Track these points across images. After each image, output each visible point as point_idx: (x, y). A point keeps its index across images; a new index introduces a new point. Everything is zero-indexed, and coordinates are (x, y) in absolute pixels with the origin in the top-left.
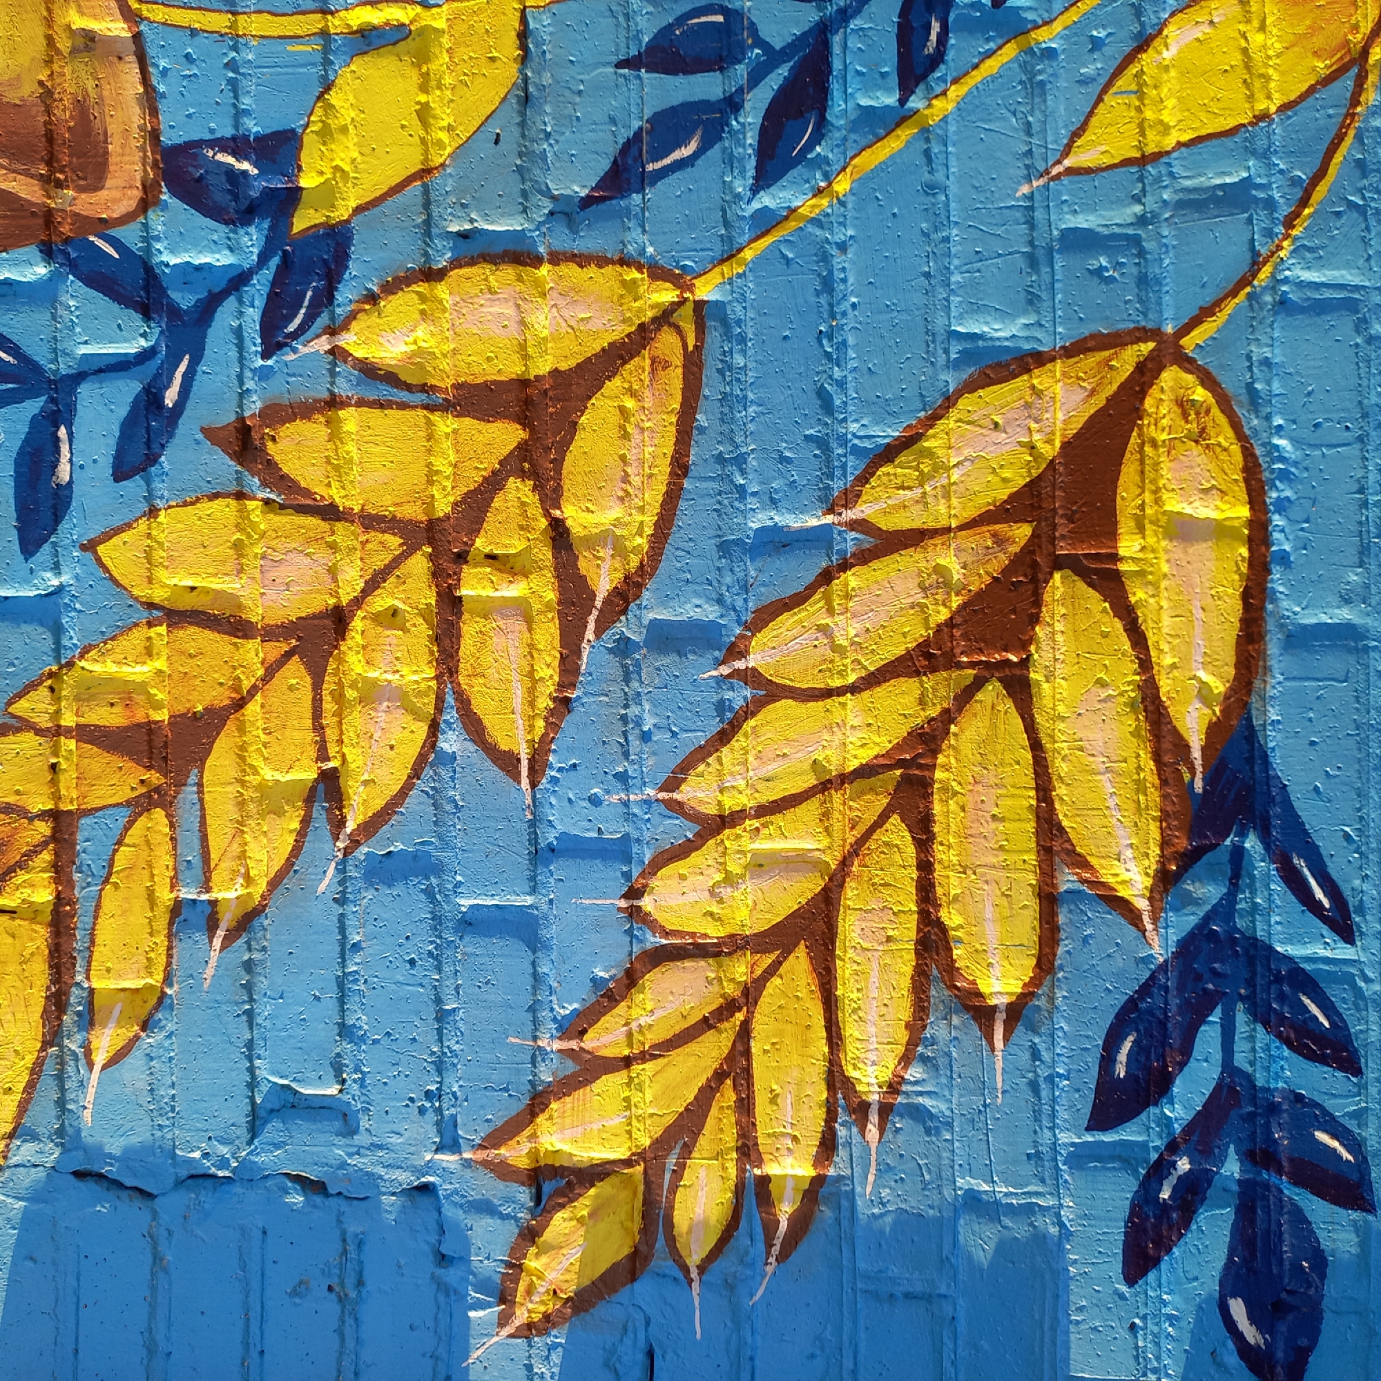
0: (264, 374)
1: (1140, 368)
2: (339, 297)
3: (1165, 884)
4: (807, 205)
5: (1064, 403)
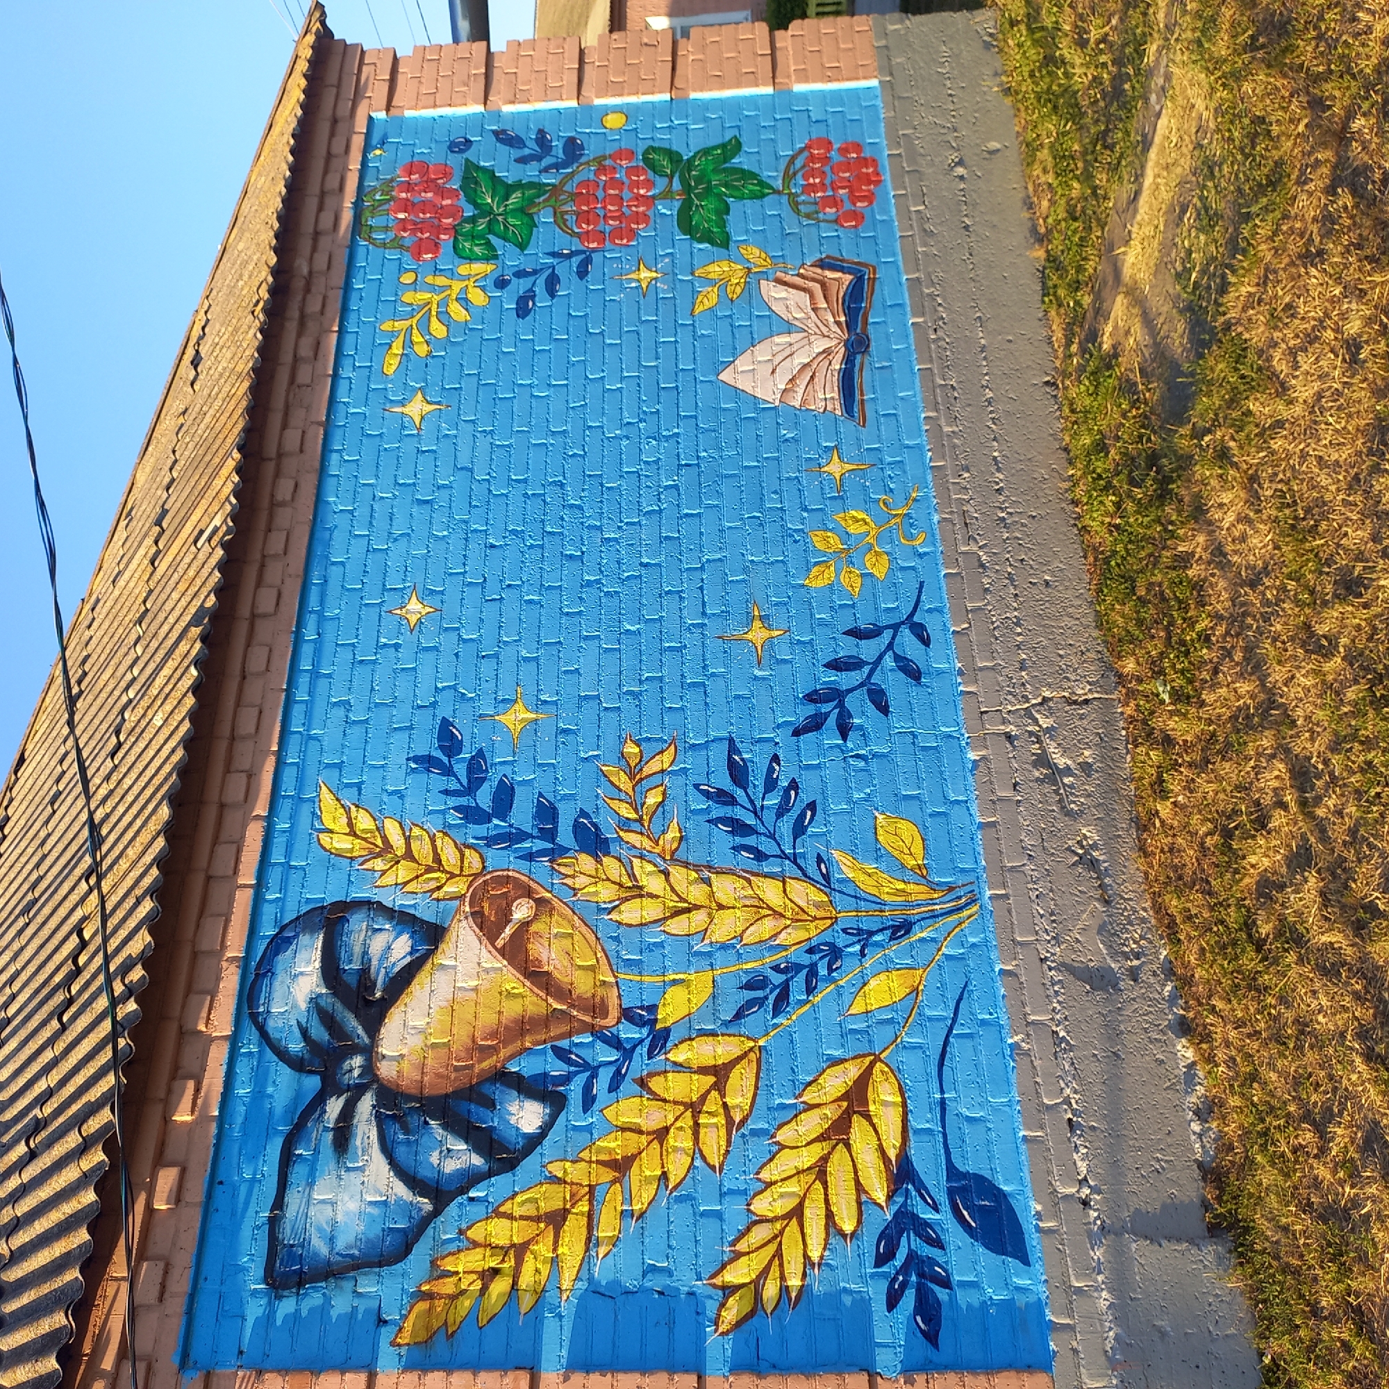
0: (648, 1065)
1: (871, 1063)
2: (667, 1046)
3: (889, 1198)
4: (785, 1022)
5: (853, 1071)
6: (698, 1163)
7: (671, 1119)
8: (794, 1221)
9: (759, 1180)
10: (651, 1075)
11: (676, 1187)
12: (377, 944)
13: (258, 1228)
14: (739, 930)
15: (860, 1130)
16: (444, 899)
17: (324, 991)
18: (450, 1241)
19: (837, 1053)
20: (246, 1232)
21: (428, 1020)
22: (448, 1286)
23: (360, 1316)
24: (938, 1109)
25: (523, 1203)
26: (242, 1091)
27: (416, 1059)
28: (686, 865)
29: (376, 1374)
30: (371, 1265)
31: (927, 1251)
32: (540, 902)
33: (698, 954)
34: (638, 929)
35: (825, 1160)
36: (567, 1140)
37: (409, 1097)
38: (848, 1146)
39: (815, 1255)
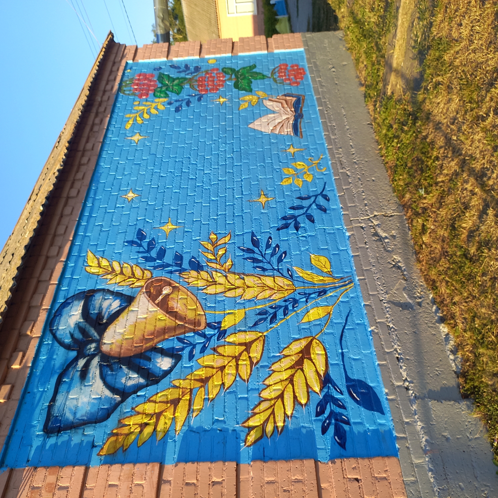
0: (217, 343)
1: (311, 340)
2: (225, 336)
3: (321, 390)
4: (275, 326)
5: (304, 343)
6: (238, 379)
7: (226, 362)
8: (280, 400)
9: (264, 384)
10: (218, 347)
11: (228, 388)
12: (106, 304)
13: (43, 409)
14: (256, 295)
15: (308, 365)
16: (135, 288)
17: (82, 321)
18: (127, 412)
19: (297, 337)
20: (37, 411)
21: (125, 330)
22: (125, 430)
23: (84, 444)
24: (341, 356)
25: (161, 396)
26: (43, 357)
27: (118, 344)
28: (234, 273)
29: (89, 468)
30: (91, 423)
31: (338, 410)
32: (174, 288)
33: (239, 303)
34: (214, 295)
35: (293, 376)
36: (181, 372)
37: (114, 358)
38: (302, 370)
39: (289, 413)
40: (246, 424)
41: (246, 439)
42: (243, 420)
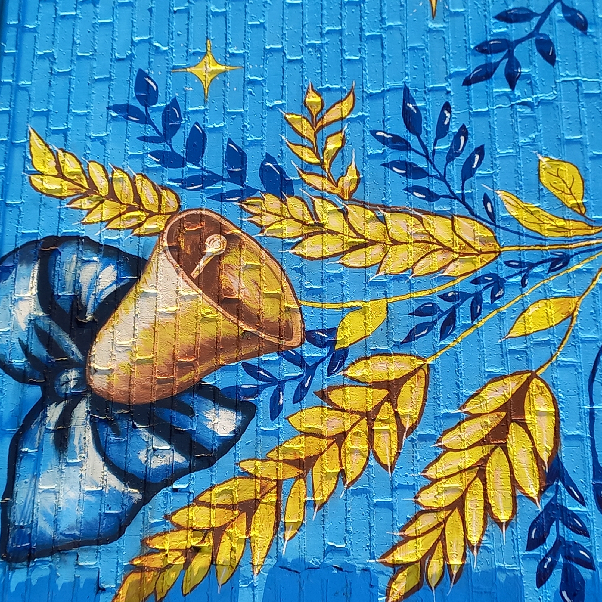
0: (328, 380)
1: (528, 379)
2: (345, 363)
3: (541, 492)
4: (452, 344)
5: (512, 386)
6: (372, 462)
7: (348, 425)
8: (456, 512)
9: (426, 477)
10: (330, 389)
11: (352, 483)
12: (86, 274)
14: (411, 263)
15: (516, 436)
16: (144, 235)
17: (41, 314)
18: (157, 524)
19: (498, 370)
21: (133, 340)
22: (156, 561)
23: (82, 585)
24: (587, 418)
25: (220, 494)
27: (124, 373)
30: (90, 543)
31: (573, 537)
32: (231, 238)
33: (374, 284)
34: (320, 262)
35: (485, 460)
36: (257, 443)
37: (120, 406)
38: (505, 450)
39: (474, 540)
40: (389, 560)
41: (389, 588)
42: (384, 551)
